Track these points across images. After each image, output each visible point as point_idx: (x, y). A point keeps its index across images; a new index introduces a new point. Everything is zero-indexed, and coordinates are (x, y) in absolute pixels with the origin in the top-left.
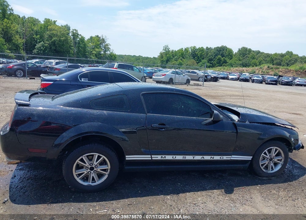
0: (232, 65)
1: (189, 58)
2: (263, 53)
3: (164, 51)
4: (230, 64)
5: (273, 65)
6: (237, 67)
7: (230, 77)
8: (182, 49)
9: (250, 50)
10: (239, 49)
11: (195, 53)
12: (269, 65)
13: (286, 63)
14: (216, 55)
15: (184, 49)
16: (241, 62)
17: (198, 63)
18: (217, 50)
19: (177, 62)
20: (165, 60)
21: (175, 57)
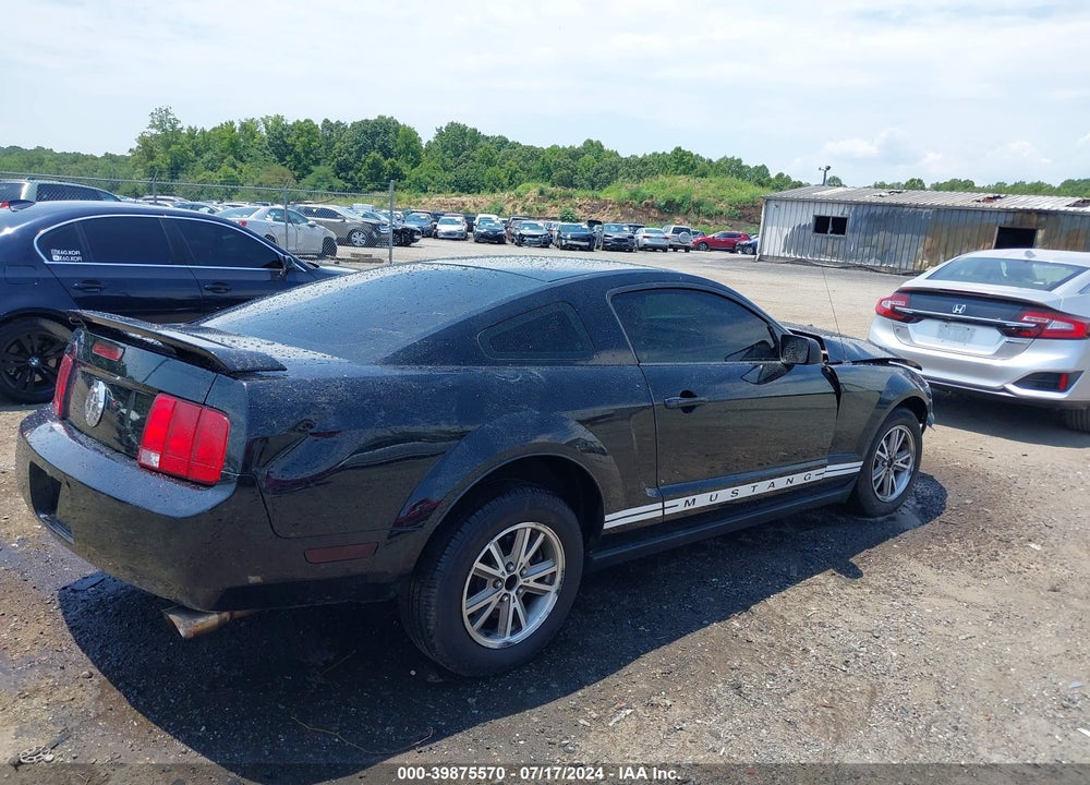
0: (421, 187)
1: (262, 159)
2: (515, 145)
3: (154, 131)
4: (415, 182)
5: (553, 185)
6: (439, 192)
7: (443, 228)
8: (232, 123)
9: (475, 136)
10: (440, 130)
11: (284, 142)
12: (542, 185)
13: (586, 180)
14: (363, 150)
15: (237, 125)
16: (450, 177)
17: (298, 179)
18: (365, 132)
19: (217, 176)
20: (164, 166)
21: (207, 156)
